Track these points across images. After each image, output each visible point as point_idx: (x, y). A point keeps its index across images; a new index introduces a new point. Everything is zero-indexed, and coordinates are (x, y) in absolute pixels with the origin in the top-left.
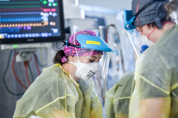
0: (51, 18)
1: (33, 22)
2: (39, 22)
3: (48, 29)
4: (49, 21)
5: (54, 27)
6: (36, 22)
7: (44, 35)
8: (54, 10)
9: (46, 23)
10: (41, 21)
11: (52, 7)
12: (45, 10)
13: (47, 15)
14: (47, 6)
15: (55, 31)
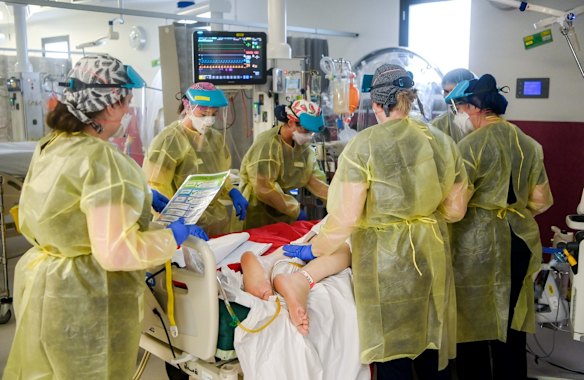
0: (253, 61)
1: (235, 64)
2: (240, 64)
3: (250, 71)
4: (251, 64)
5: (256, 70)
6: (238, 64)
7: (246, 77)
8: (257, 53)
9: (248, 66)
10: (243, 64)
11: (256, 49)
12: (248, 52)
13: (249, 57)
14: (250, 49)
15: (257, 73)
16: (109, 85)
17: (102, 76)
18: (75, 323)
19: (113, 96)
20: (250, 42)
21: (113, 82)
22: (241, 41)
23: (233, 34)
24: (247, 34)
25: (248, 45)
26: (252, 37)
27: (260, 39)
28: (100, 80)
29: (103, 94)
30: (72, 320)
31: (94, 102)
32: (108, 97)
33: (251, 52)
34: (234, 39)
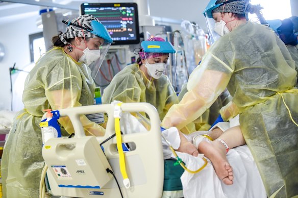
0: (128, 26)
1: (113, 29)
2: (119, 29)
3: (126, 34)
4: (127, 28)
5: (131, 33)
6: (116, 29)
7: (123, 39)
8: (130, 19)
9: (125, 29)
10: (121, 28)
11: (130, 17)
12: (124, 19)
13: (125, 23)
14: (125, 16)
15: (132, 35)
16: (81, 27)
17: (80, 21)
18: (29, 151)
19: (80, 32)
20: (125, 10)
21: (83, 26)
22: (118, 11)
23: (111, 5)
24: (122, 5)
25: (124, 13)
26: (126, 6)
27: (133, 8)
28: (78, 23)
29: (75, 30)
30: (28, 149)
31: (70, 33)
32: (77, 32)
33: (127, 19)
34: (113, 9)
